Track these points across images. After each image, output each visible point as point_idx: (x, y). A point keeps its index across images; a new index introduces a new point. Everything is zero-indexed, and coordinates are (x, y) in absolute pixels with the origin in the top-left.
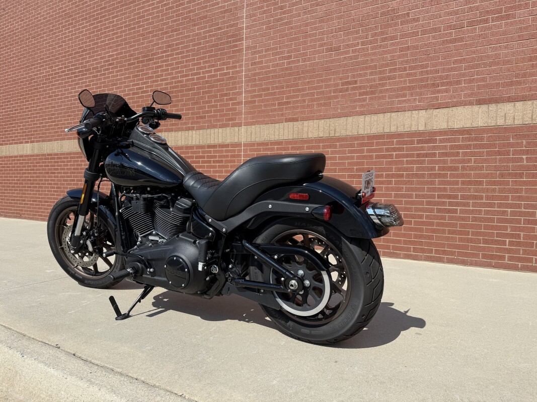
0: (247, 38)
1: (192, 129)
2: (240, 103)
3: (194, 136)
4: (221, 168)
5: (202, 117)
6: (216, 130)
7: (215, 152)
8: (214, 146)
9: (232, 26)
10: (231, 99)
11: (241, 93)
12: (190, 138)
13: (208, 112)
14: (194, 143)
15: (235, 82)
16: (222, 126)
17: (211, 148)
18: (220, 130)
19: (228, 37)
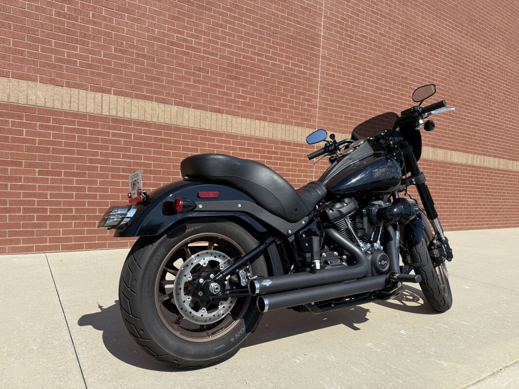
0: (323, 47)
1: (265, 119)
2: (315, 107)
3: (267, 127)
4: (295, 166)
5: (276, 109)
6: (292, 127)
7: (289, 149)
8: (289, 144)
9: (311, 27)
10: (307, 100)
11: (316, 97)
12: (262, 129)
13: (283, 106)
14: (266, 136)
15: (312, 85)
16: (298, 125)
17: (285, 145)
18: (296, 128)
19: (307, 37)
